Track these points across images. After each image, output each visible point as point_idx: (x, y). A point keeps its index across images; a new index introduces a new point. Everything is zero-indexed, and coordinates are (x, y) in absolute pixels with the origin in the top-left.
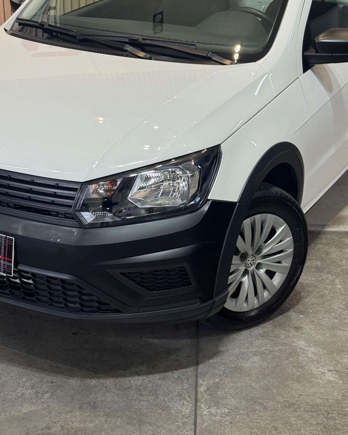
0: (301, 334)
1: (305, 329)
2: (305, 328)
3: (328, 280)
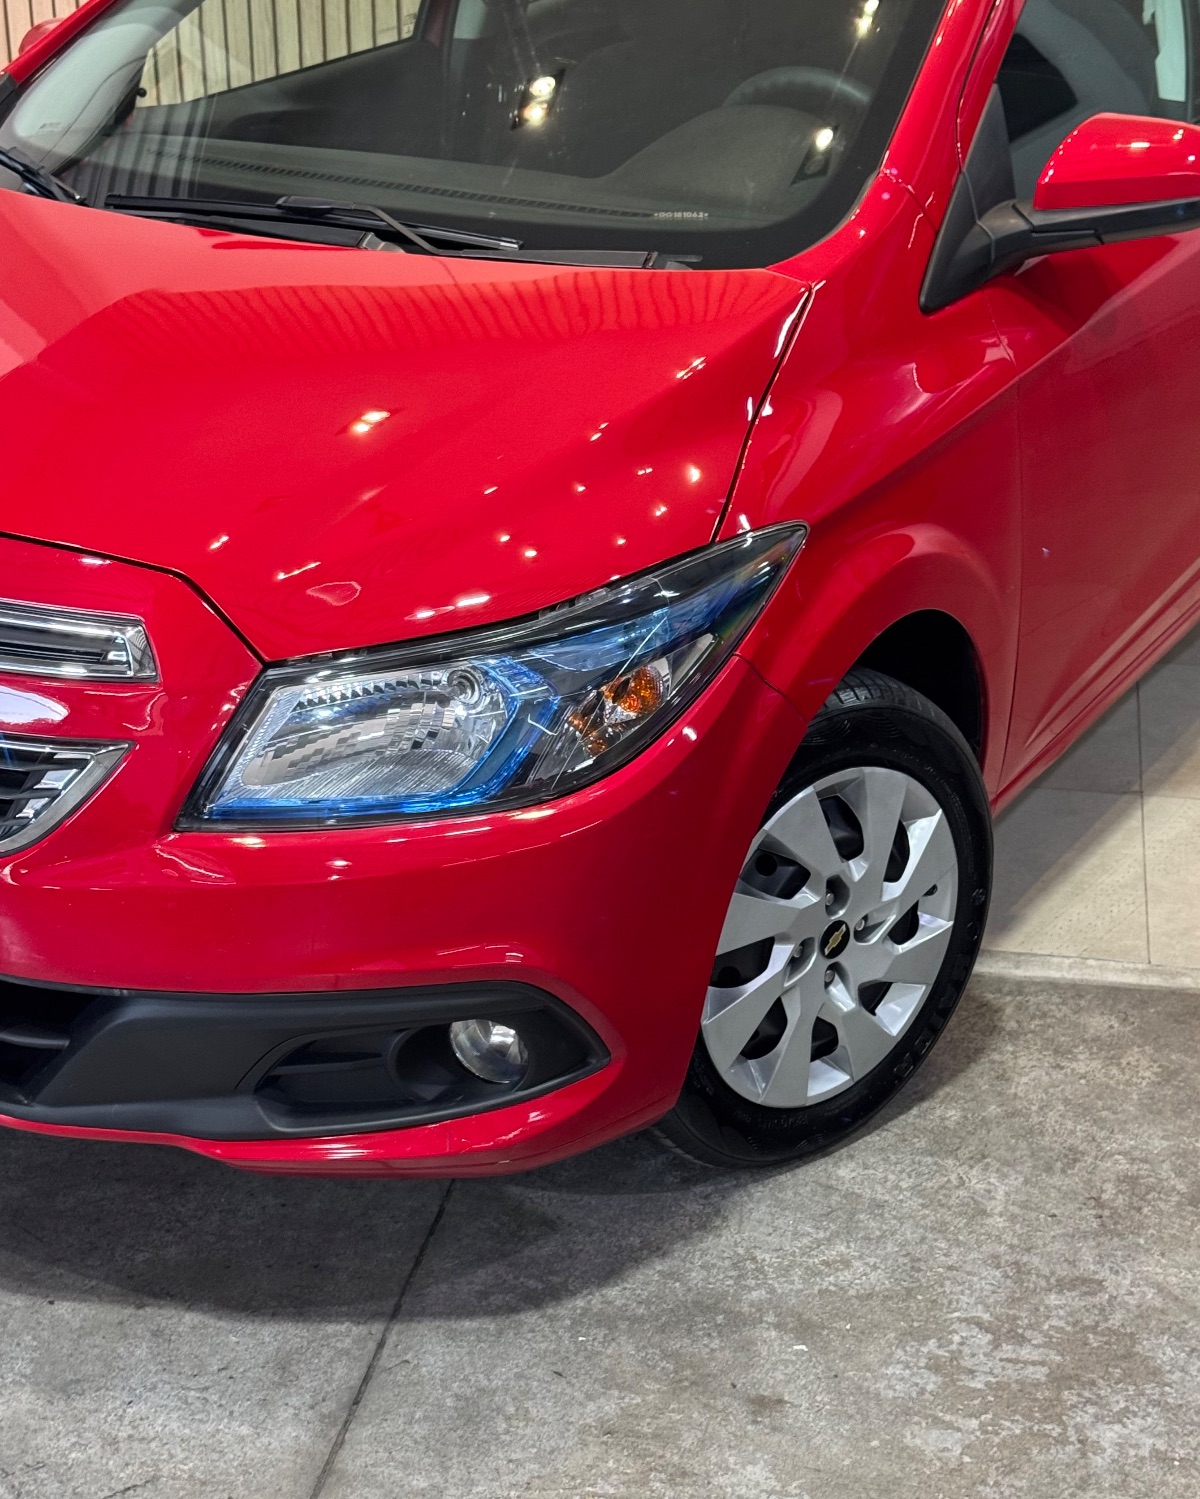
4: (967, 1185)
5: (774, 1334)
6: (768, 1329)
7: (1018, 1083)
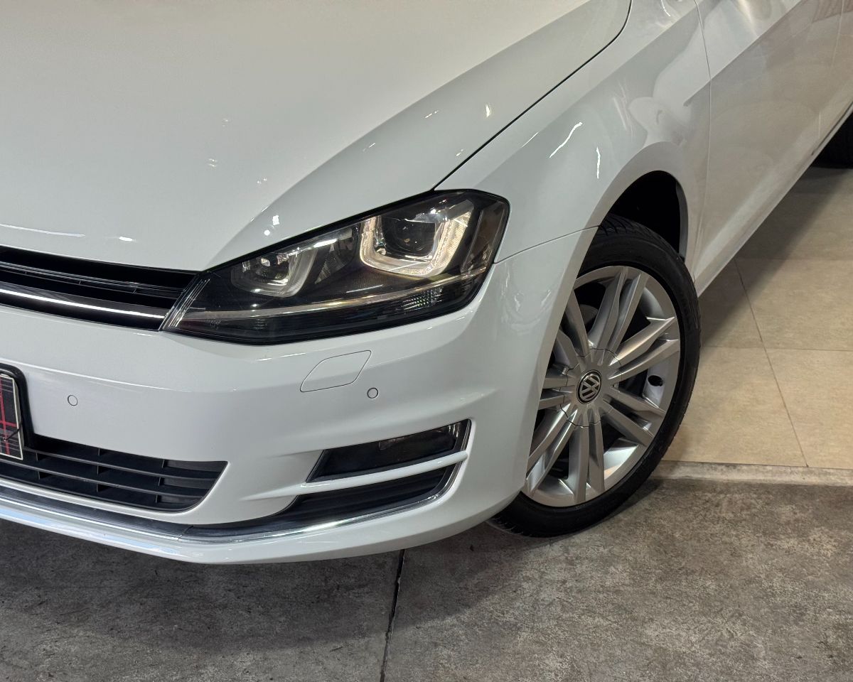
4: (735, 637)
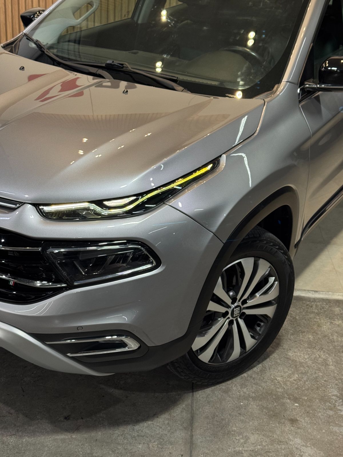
0: (297, 430)
1: (300, 423)
2: (300, 421)
3: (321, 358)
5: (289, 401)
6: (287, 399)
7: (323, 328)
